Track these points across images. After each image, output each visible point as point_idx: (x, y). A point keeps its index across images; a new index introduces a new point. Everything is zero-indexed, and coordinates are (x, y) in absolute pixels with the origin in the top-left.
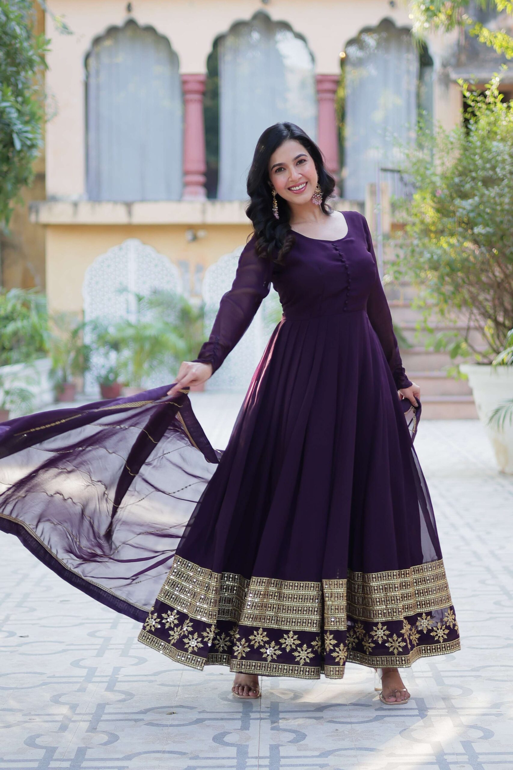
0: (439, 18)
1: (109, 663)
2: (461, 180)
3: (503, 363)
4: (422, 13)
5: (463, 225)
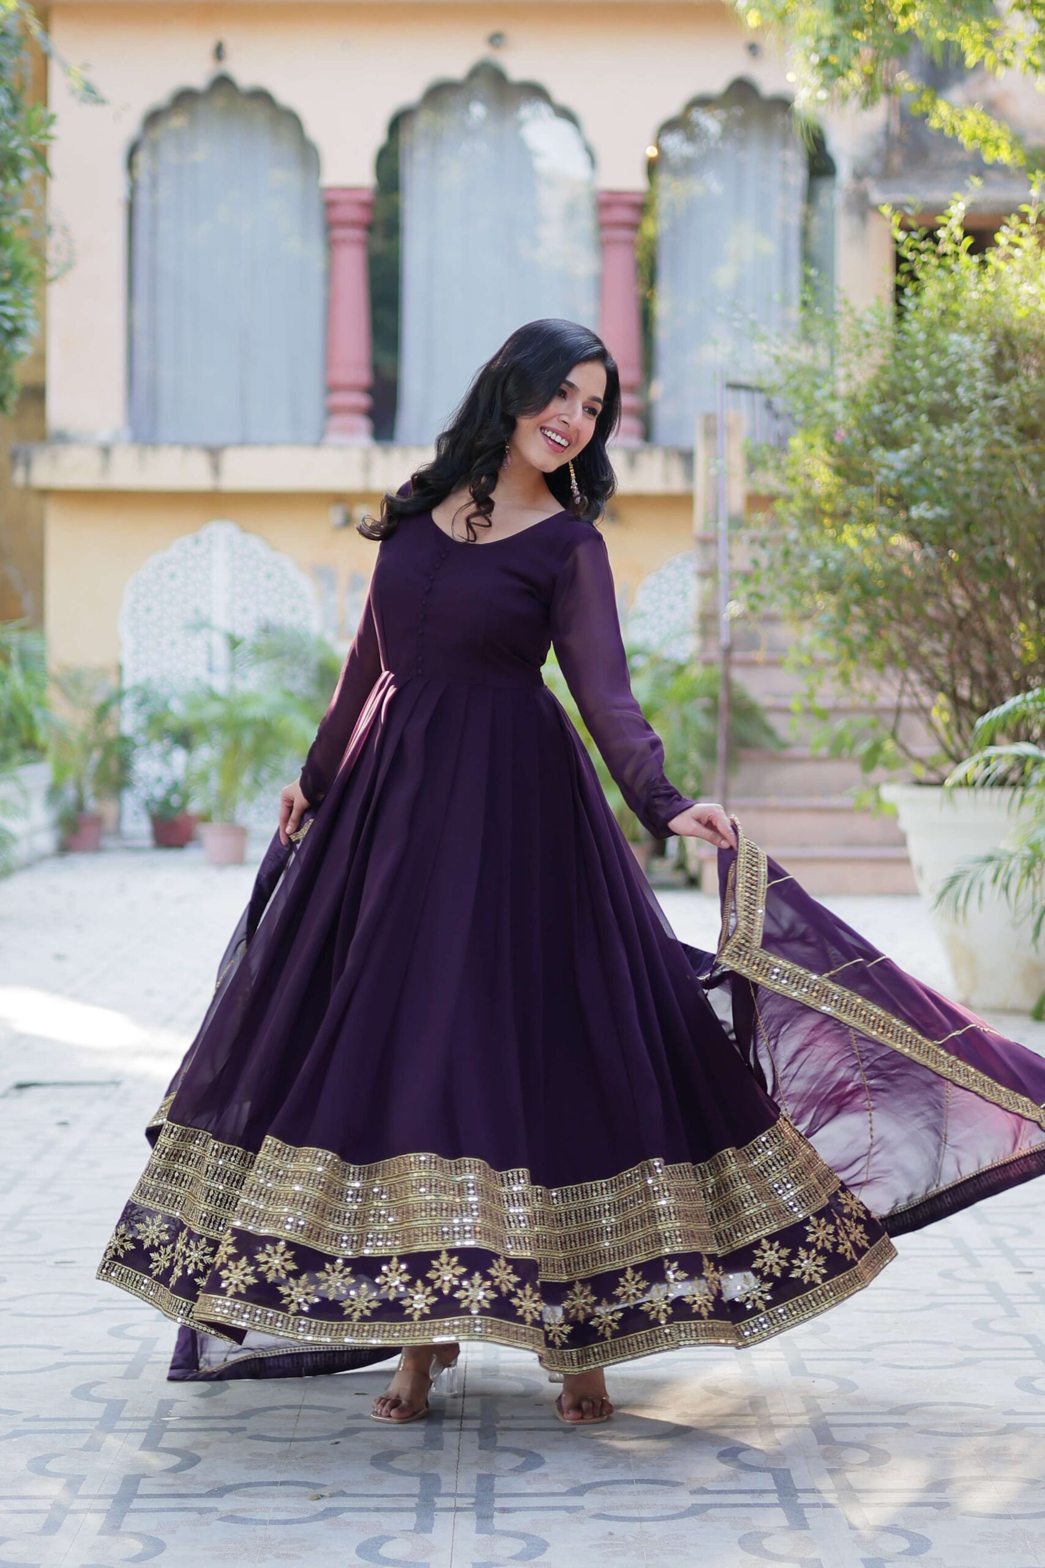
0: (848, 80)
1: (150, 1392)
2: (885, 409)
3: (965, 783)
4: (812, 71)
5: (889, 501)
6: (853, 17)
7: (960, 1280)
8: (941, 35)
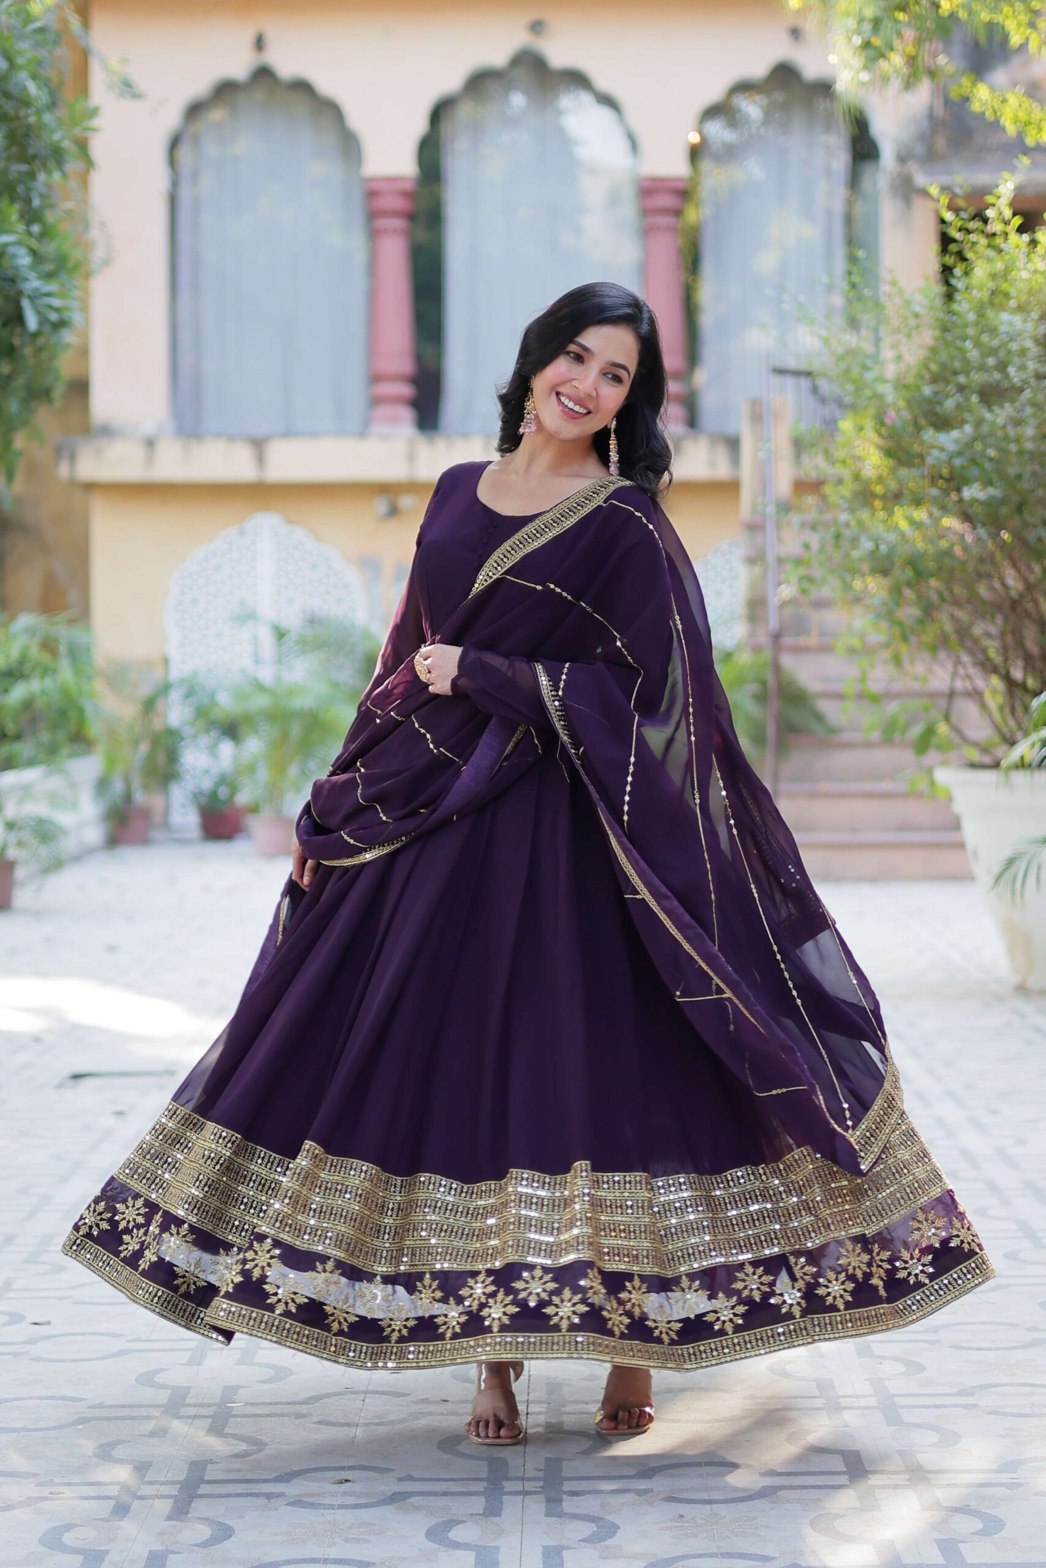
0: (889, 61)
1: (214, 1378)
2: (936, 390)
3: (1022, 765)
4: (855, 52)
5: (940, 482)
7: (1024, 1262)
8: (985, 16)
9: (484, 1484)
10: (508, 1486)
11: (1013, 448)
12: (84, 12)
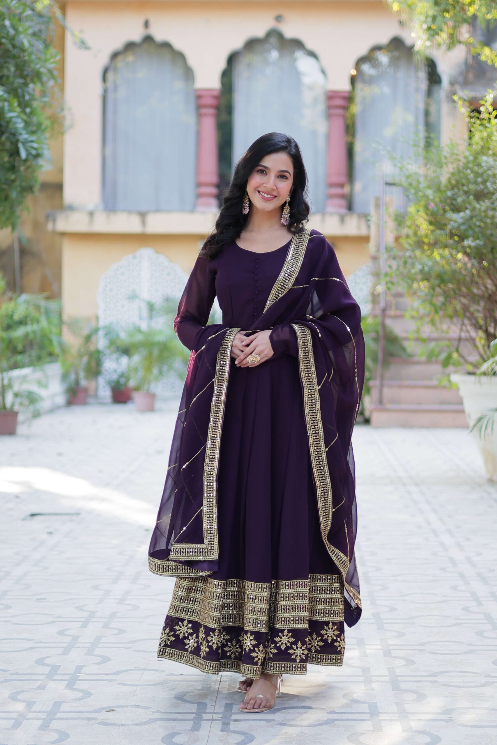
0: (441, 36)
1: (73, 662)
2: (453, 193)
3: (485, 374)
4: (424, 32)
5: (455, 237)
6: (443, 6)
7: (471, 612)
9: (194, 715)
10: (205, 716)
11: (489, 221)
12: (63, 8)
